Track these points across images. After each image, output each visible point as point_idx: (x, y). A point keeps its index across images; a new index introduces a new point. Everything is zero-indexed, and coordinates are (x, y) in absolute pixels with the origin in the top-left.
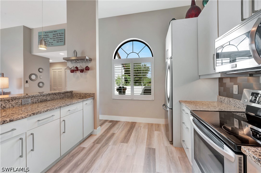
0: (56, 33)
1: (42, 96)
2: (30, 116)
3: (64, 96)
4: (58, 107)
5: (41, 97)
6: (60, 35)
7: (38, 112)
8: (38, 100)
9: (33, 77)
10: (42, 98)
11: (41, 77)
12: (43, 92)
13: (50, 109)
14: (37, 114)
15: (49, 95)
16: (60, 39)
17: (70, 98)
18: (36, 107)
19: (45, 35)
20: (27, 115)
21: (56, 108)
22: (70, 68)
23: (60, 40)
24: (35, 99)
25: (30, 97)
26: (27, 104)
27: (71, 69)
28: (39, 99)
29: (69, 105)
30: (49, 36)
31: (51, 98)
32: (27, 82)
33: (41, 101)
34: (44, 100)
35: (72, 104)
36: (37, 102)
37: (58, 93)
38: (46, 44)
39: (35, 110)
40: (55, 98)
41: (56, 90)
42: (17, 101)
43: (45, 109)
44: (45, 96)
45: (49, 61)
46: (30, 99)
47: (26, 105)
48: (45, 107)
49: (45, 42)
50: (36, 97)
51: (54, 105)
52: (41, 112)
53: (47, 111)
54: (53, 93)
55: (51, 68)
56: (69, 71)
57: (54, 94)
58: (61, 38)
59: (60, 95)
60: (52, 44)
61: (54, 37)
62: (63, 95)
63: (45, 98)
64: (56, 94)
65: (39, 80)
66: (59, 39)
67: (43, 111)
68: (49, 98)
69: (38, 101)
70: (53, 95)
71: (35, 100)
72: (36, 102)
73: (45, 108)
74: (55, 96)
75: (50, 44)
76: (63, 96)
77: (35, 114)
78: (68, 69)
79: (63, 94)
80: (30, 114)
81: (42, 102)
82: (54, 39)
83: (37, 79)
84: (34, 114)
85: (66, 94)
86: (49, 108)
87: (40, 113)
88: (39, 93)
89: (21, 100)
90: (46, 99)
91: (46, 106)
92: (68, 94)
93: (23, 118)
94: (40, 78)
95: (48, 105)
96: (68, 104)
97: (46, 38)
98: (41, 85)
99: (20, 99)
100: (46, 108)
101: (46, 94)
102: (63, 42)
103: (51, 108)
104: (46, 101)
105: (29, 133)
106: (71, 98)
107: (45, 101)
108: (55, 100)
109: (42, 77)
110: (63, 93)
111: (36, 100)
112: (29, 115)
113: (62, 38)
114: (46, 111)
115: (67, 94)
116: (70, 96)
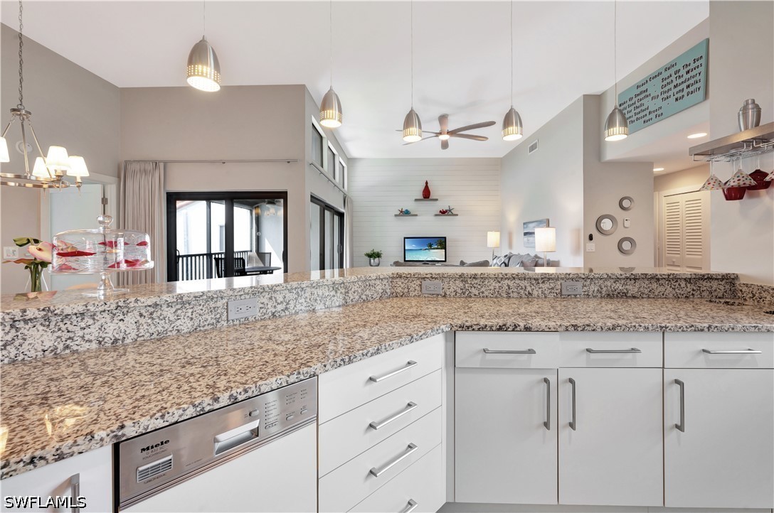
0: (672, 71)
1: (612, 281)
2: (567, 330)
3: (693, 290)
4: (652, 325)
5: (609, 284)
6: (688, 72)
7: (588, 325)
8: (602, 289)
9: (607, 224)
10: (611, 287)
11: (627, 224)
12: (633, 269)
13: (623, 327)
14: (583, 330)
15: (635, 279)
16: (687, 83)
17: (723, 301)
18: (589, 309)
19: (638, 95)
20: (559, 324)
21: (647, 329)
22: (724, 182)
23: (688, 87)
24: (592, 286)
25: (580, 277)
26: (573, 296)
27: (727, 186)
28: (605, 289)
29: (702, 330)
30: (647, 93)
31: (641, 289)
32: (591, 238)
33: (609, 295)
34: (619, 293)
35: (721, 330)
36: (599, 295)
37: (669, 275)
38: (625, 122)
39: (582, 316)
40: (656, 293)
41: (679, 266)
42: (552, 285)
43: (610, 323)
44: (622, 282)
45: (653, 172)
46: (579, 285)
47: (571, 298)
48: (612, 314)
49: (623, 115)
50: (597, 282)
51: (645, 315)
52: (595, 327)
53: (614, 328)
54: (646, 274)
55: (661, 193)
56: (720, 194)
57: (652, 278)
58: (692, 81)
59: (677, 284)
60: (659, 112)
61: (666, 89)
62: (689, 285)
63: (620, 288)
64: (658, 279)
65: (621, 234)
66: (684, 86)
67: (600, 324)
68: (633, 289)
69: (601, 293)
70: (647, 282)
71: (592, 290)
72: (594, 295)
73: (611, 318)
74: (655, 285)
75: (653, 115)
76: (689, 290)
77: (579, 329)
78: (711, 185)
79: (690, 283)
80: (565, 324)
81: (611, 298)
82: (665, 96)
83: (616, 229)
84: (575, 327)
85: (704, 283)
86: (620, 322)
87: (594, 330)
88: (621, 269)
89: (561, 284)
90: (625, 291)
91: (615, 311)
92: (715, 284)
93: (550, 330)
94: (624, 227)
95: (623, 311)
96: (699, 325)
97: (638, 104)
98: (626, 246)
99: (557, 279)
100: (612, 320)
101: (623, 277)
102: (702, 91)
103: (628, 322)
104: (624, 296)
105: (564, 375)
106: (727, 303)
107: (622, 297)
108: (656, 298)
109: (631, 224)
110: (688, 280)
111: (596, 289)
112: (564, 328)
113: (697, 78)
114: (609, 329)
115: (708, 284)
116: (720, 295)
